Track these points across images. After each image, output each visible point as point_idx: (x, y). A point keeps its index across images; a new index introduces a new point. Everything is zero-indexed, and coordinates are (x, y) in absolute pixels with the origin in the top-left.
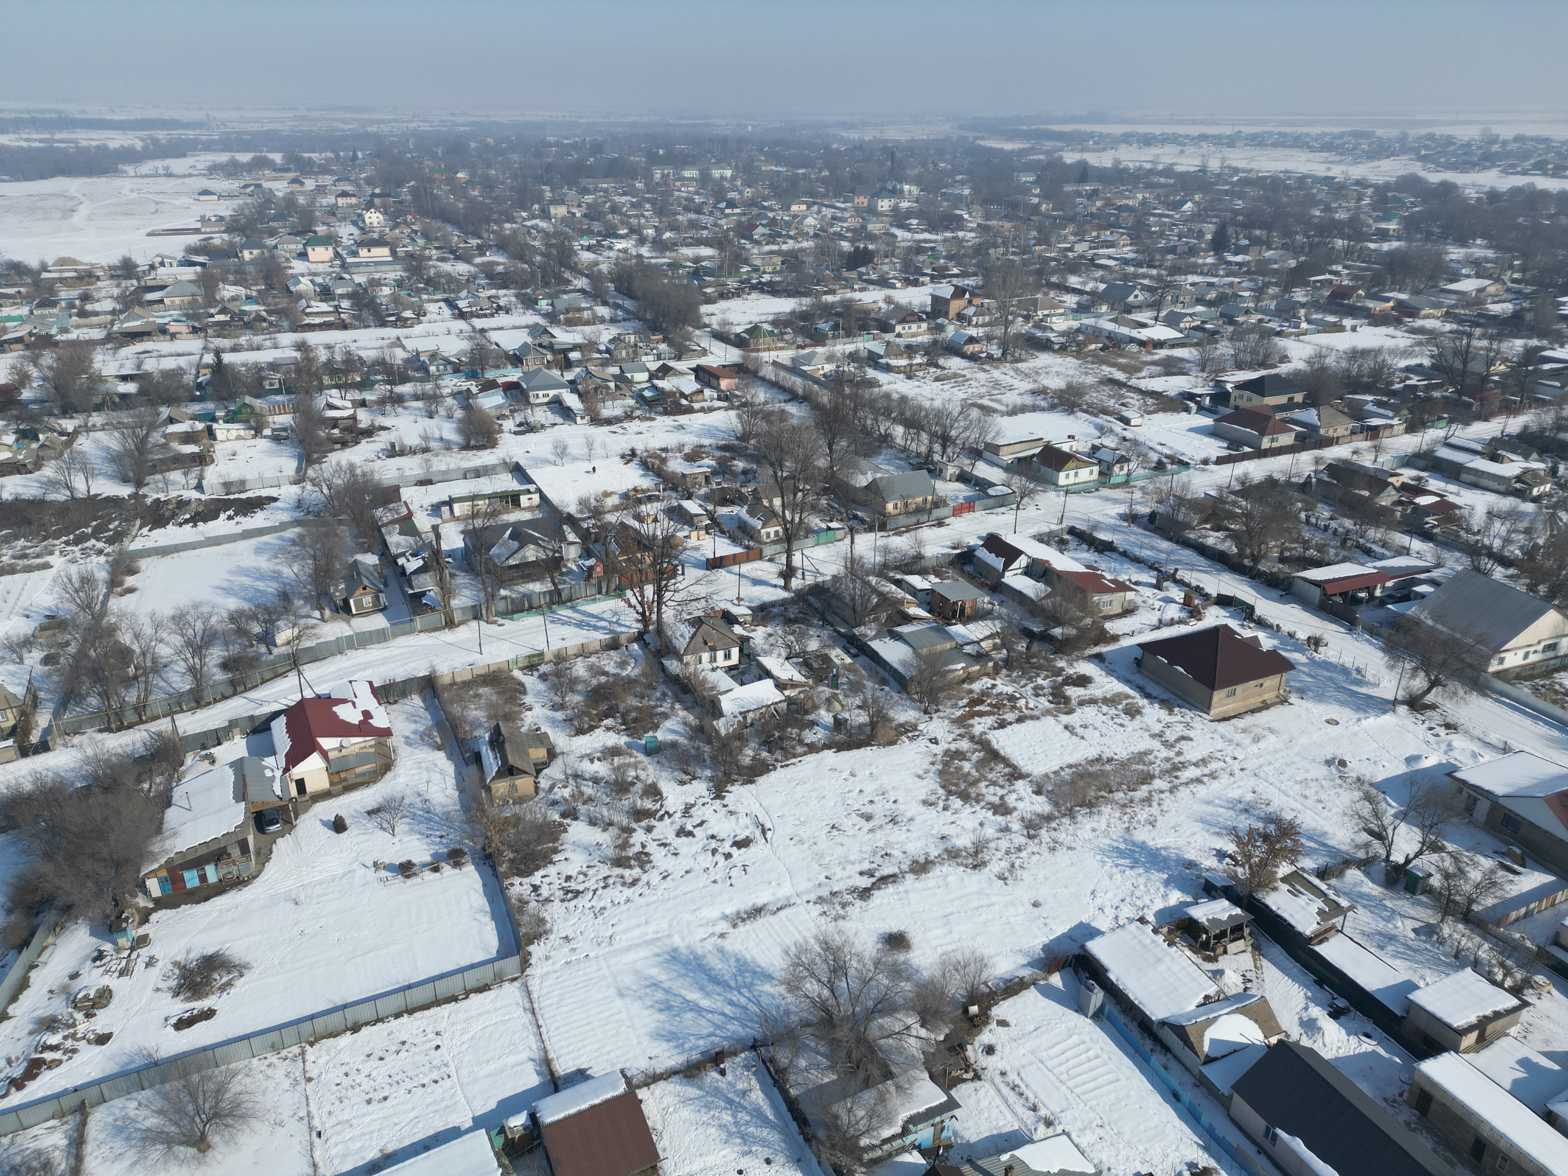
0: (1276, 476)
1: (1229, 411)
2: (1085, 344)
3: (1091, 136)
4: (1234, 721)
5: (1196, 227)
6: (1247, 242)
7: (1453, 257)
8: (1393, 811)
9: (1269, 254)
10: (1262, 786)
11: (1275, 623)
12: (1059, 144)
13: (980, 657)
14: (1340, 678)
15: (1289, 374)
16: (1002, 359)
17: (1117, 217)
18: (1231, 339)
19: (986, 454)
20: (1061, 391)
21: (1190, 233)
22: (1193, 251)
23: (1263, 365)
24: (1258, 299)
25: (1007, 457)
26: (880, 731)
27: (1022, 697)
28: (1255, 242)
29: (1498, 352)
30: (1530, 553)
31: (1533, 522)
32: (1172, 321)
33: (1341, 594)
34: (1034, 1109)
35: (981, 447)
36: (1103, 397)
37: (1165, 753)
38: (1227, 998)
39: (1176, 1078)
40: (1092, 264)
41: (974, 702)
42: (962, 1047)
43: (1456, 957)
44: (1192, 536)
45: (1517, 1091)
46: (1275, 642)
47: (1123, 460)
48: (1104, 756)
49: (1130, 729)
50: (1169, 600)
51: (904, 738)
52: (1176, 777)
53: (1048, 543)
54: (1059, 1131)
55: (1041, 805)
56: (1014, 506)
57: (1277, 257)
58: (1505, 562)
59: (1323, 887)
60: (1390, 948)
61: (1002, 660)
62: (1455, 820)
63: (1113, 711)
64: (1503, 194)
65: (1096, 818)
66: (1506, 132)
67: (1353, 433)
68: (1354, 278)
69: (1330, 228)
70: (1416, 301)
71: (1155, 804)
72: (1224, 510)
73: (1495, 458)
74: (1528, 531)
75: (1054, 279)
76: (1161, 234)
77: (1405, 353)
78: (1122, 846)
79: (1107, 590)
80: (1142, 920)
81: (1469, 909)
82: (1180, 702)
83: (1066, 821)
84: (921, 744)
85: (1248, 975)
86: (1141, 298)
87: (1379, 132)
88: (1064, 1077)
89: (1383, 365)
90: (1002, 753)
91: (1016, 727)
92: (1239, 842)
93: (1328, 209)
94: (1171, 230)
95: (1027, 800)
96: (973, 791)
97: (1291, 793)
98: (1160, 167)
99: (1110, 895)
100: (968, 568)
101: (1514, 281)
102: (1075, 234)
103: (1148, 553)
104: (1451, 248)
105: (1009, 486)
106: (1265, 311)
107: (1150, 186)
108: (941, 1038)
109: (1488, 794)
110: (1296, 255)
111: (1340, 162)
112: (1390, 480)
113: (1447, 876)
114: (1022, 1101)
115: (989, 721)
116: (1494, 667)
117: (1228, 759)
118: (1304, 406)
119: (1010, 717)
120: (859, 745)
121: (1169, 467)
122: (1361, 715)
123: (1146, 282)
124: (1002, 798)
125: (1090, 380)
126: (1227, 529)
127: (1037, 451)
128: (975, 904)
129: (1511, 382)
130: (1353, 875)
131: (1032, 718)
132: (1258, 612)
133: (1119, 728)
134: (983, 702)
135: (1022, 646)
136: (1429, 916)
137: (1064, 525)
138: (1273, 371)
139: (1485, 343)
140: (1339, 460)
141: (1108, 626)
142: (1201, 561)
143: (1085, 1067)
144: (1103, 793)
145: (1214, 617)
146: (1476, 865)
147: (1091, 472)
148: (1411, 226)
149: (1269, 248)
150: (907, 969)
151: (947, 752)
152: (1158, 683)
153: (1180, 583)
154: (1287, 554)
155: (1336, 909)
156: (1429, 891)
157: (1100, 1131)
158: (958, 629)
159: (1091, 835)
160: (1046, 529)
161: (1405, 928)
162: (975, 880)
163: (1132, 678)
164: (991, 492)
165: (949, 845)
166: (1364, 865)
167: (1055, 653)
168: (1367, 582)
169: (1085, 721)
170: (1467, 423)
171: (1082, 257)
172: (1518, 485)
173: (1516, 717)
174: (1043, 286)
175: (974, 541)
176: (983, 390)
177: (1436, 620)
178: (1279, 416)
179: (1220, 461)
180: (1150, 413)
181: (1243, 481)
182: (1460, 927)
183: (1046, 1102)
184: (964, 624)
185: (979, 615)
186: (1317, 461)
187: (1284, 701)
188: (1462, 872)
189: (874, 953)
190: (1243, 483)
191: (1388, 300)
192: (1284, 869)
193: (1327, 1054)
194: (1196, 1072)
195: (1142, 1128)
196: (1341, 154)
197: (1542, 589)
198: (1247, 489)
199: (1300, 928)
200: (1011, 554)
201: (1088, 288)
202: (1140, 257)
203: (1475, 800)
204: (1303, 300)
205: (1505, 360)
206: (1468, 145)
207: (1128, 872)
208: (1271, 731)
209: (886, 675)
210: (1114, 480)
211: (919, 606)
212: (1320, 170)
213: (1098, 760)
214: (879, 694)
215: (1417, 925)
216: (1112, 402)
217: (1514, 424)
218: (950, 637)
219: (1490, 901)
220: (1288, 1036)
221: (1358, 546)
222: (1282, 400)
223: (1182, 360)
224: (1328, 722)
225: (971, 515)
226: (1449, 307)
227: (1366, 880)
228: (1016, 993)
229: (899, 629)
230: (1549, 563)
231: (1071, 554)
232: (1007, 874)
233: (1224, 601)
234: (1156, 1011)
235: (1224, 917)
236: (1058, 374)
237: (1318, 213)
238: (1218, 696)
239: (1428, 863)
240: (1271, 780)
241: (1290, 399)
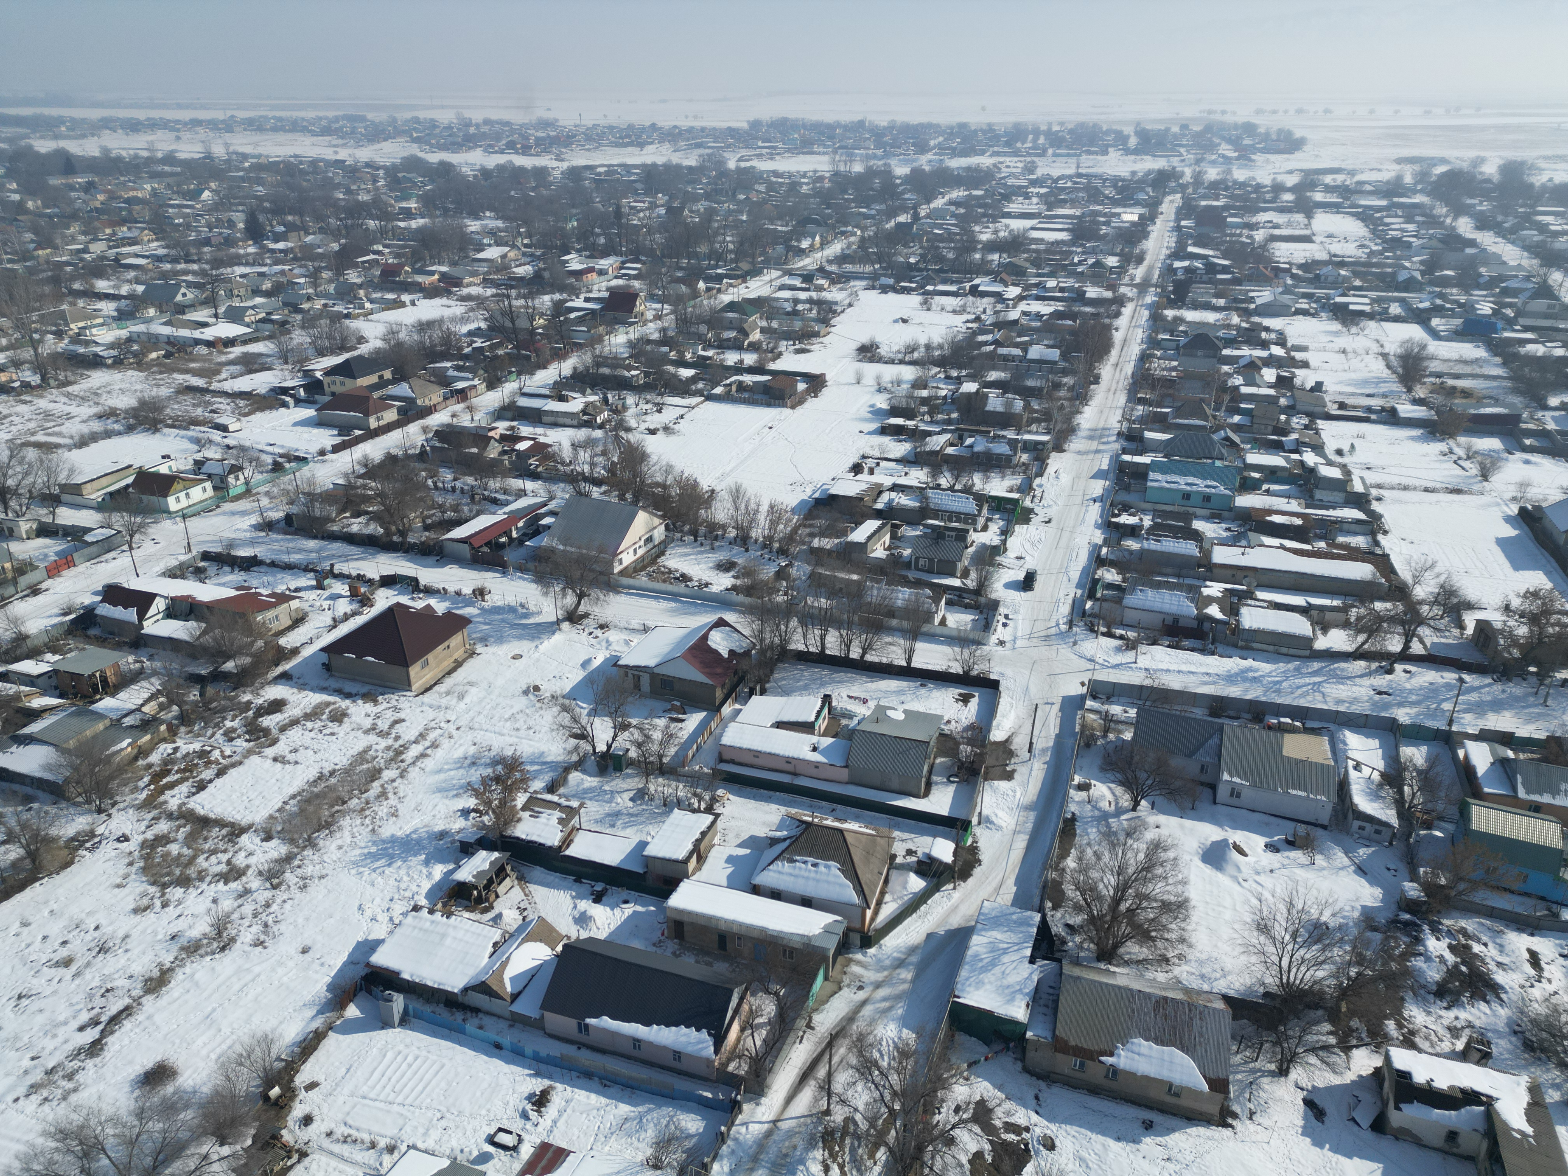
0: (394, 452)
1: (327, 399)
2: (143, 353)
3: (61, 121)
4: (436, 688)
5: (224, 216)
6: (282, 228)
7: (472, 229)
8: (585, 712)
9: (309, 239)
10: (479, 736)
11: (440, 586)
12: (22, 131)
13: (147, 724)
14: (510, 616)
15: (370, 353)
16: (44, 384)
17: (130, 211)
18: (303, 327)
19: (65, 498)
20: (133, 409)
21: (219, 223)
22: (229, 242)
23: (343, 348)
24: (315, 285)
25: (96, 496)
26: (46, 858)
27: (214, 748)
28: (291, 228)
29: (534, 308)
30: (611, 469)
31: (605, 445)
32: (234, 316)
33: (486, 544)
34: (373, 1145)
35: (56, 490)
36: (185, 407)
37: (383, 743)
38: (512, 936)
39: (494, 1030)
40: (118, 264)
41: (157, 777)
42: (276, 1137)
43: (665, 805)
44: (335, 528)
45: (734, 883)
46: (447, 604)
47: (235, 469)
48: (326, 772)
49: (341, 735)
50: (335, 597)
51: (82, 852)
52: (402, 761)
53: (183, 577)
54: (404, 1148)
55: (276, 849)
56: (126, 547)
57: (318, 242)
58: (598, 482)
59: (555, 798)
60: (619, 823)
61: (176, 718)
62: (630, 699)
63: (319, 724)
64: (492, 171)
65: (338, 835)
66: (477, 116)
67: (446, 399)
68: (397, 256)
69: (357, 210)
70: (456, 272)
71: (390, 795)
72: (356, 495)
73: (562, 399)
74: (604, 453)
75: (77, 286)
76: (188, 226)
77: (464, 320)
78: (374, 849)
79: (269, 606)
80: (416, 908)
81: (661, 764)
82: (381, 690)
83: (308, 852)
84: (108, 850)
85: (522, 906)
86: (190, 296)
87: (370, 116)
88: (390, 1098)
89: (449, 333)
90: (212, 816)
91: (218, 782)
92: (477, 794)
93: (349, 192)
94: (199, 221)
95: (259, 852)
96: (192, 872)
97: (505, 731)
98: (160, 155)
99: (378, 901)
100: (92, 632)
101: (526, 246)
102: (84, 233)
103: (298, 556)
104: (468, 222)
105: (109, 527)
106: (326, 296)
107: (155, 176)
108: (249, 1142)
109: (646, 668)
110: (336, 237)
111: (344, 145)
112: (491, 434)
113: (639, 745)
114: (358, 1146)
115: (184, 788)
116: (617, 569)
117: (443, 725)
118: (395, 381)
119: (207, 774)
120: (21, 886)
121: (287, 465)
122: (537, 642)
123: (189, 278)
124: (229, 862)
125: (164, 392)
126: (367, 513)
127: (130, 480)
128: (237, 987)
129: (552, 332)
130: (575, 777)
131: (233, 765)
132: (423, 582)
133: (330, 738)
134: (169, 772)
135: (194, 695)
136: (636, 783)
137: (194, 552)
138: (355, 353)
139: (521, 302)
140: (443, 425)
141: (283, 641)
142: (353, 550)
143: (409, 1074)
144: (337, 808)
145: (384, 599)
146: (654, 727)
147: (204, 489)
148: (429, 203)
149: (308, 233)
150: (181, 1098)
151: (144, 845)
152: (354, 680)
153: (340, 576)
154: (429, 521)
155: (571, 812)
156: (631, 763)
157: (443, 1123)
158: (106, 704)
159: (339, 854)
160: (174, 563)
161: (624, 801)
162: (228, 962)
163: (326, 684)
164: (89, 538)
165: (183, 941)
166: (578, 765)
167: (235, 689)
168: (503, 527)
169: (294, 745)
170: (532, 373)
171: (102, 258)
172: (585, 418)
173: (644, 601)
174: (64, 295)
175: (88, 600)
176: (32, 425)
177: (565, 545)
178: (376, 395)
179: (336, 449)
180: (246, 415)
181: (365, 462)
182: (660, 780)
183: (383, 1132)
184: (113, 695)
185: (127, 680)
186: (425, 430)
187: (472, 654)
188: (648, 737)
189: (132, 1105)
190: (366, 466)
191: (432, 273)
192: (521, 799)
193: (602, 935)
194: (507, 1015)
195: (478, 1094)
196: (342, 138)
197: (629, 496)
198: (372, 471)
199: (549, 843)
200: (142, 601)
201: (124, 290)
202: (173, 252)
203: (639, 677)
204: (358, 281)
205: (542, 315)
206: (449, 128)
207: (388, 871)
208: (471, 684)
209: (29, 790)
210: (233, 492)
211: (44, 694)
212: (329, 154)
213: (321, 777)
214: (25, 816)
215: (631, 794)
216: (199, 411)
217: (567, 367)
218: (100, 716)
219: (672, 751)
220: (569, 938)
221: (486, 498)
222: (373, 379)
223: (261, 355)
224: (514, 658)
225: (73, 571)
226: (484, 274)
227: (585, 777)
228: (315, 1049)
229: (26, 730)
230: (626, 475)
231: (215, 580)
232: (262, 937)
233: (388, 581)
234: (454, 982)
235: (486, 866)
236: (122, 391)
237: (341, 196)
238: (414, 671)
239: (624, 742)
240: (485, 727)
241: (381, 377)
